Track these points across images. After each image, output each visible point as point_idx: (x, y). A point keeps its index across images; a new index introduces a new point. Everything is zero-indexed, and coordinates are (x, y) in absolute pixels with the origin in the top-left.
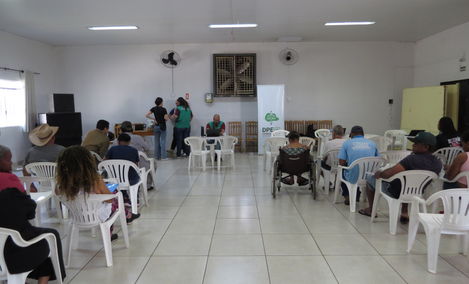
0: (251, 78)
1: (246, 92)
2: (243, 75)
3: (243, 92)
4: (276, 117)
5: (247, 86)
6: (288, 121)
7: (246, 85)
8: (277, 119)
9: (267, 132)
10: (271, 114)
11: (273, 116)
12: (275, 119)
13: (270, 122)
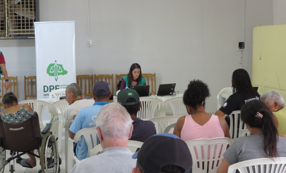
0: (31, 10)
1: (24, 32)
2: (19, 7)
3: (19, 32)
4: (63, 69)
5: (25, 23)
6: (90, 75)
7: (23, 21)
8: (65, 72)
9: (50, 91)
10: (56, 65)
11: (58, 68)
12: (62, 72)
13: (55, 77)
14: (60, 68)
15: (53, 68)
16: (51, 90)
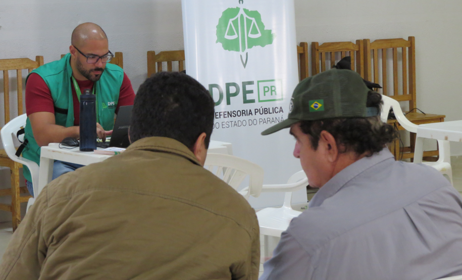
4: (261, 26)
9: (228, 103)
10: (241, 12)
11: (249, 22)
12: (259, 35)
13: (241, 53)
14: (254, 23)
15: (235, 22)
16: (232, 98)
